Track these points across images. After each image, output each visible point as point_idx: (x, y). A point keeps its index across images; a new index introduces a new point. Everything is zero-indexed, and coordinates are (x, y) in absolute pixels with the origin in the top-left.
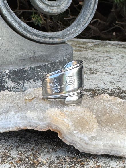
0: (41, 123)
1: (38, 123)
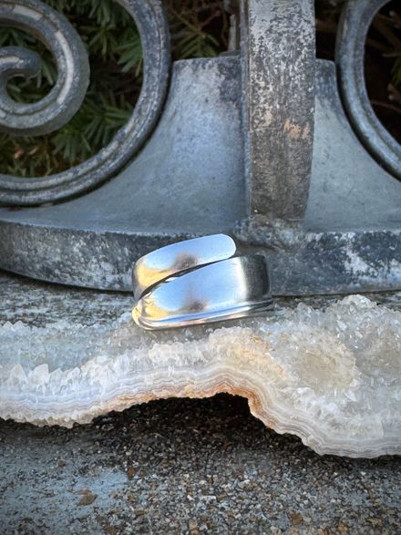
0: (196, 375)
1: (187, 374)
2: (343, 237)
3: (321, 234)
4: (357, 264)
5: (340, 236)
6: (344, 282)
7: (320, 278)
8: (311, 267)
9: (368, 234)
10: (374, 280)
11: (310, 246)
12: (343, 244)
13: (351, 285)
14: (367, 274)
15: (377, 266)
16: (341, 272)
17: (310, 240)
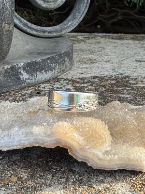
2: (19, 66)
3: (10, 65)
4: (25, 76)
5: (18, 65)
6: (21, 84)
7: (11, 84)
8: (7, 80)
9: (28, 63)
10: (31, 81)
11: (6, 71)
12: (19, 68)
13: (23, 84)
14: (29, 79)
15: (32, 75)
16: (19, 80)
17: (6, 68)
